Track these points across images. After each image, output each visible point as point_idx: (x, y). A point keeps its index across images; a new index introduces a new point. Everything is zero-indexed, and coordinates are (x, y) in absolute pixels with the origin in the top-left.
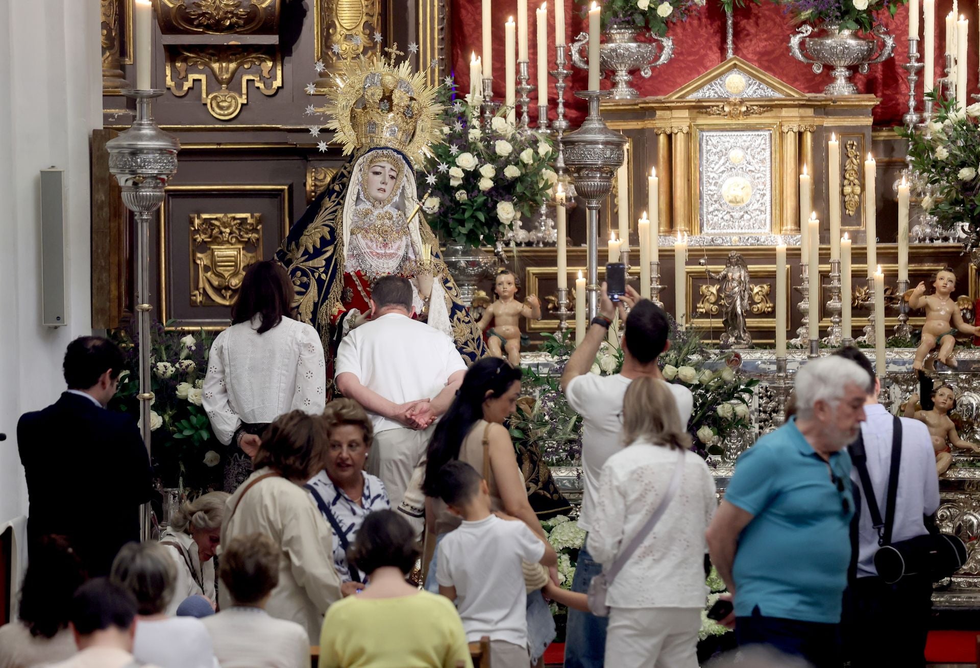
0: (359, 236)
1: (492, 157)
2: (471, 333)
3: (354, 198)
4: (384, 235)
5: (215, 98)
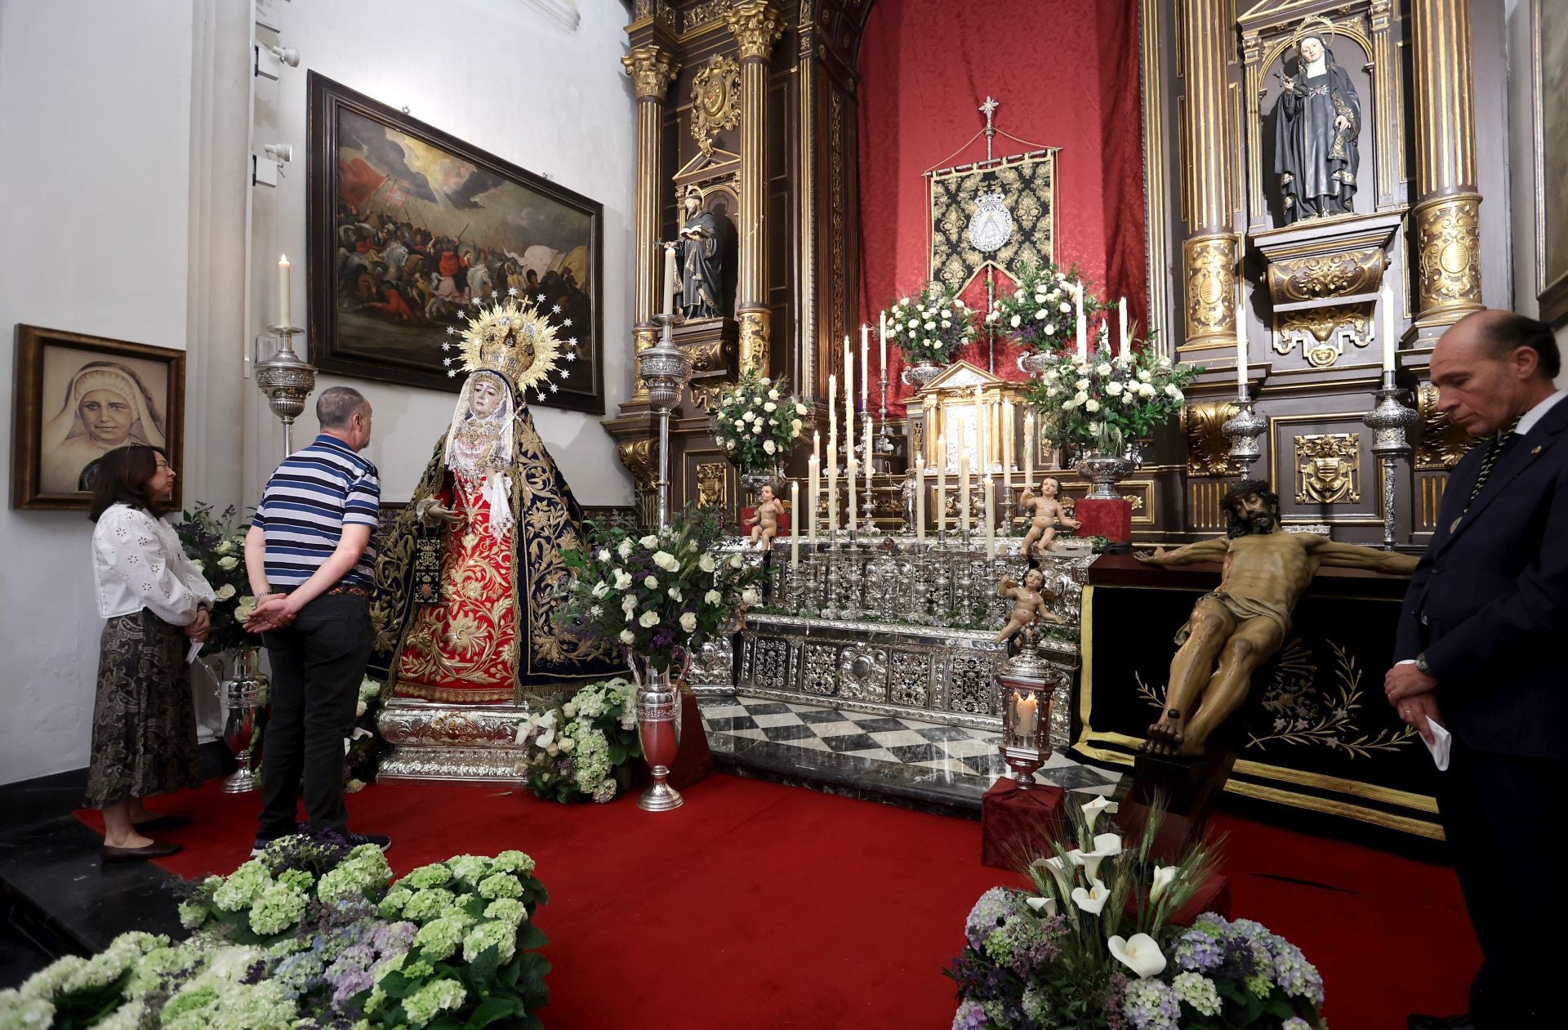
1: (763, 414)
2: (549, 520)
3: (463, 411)
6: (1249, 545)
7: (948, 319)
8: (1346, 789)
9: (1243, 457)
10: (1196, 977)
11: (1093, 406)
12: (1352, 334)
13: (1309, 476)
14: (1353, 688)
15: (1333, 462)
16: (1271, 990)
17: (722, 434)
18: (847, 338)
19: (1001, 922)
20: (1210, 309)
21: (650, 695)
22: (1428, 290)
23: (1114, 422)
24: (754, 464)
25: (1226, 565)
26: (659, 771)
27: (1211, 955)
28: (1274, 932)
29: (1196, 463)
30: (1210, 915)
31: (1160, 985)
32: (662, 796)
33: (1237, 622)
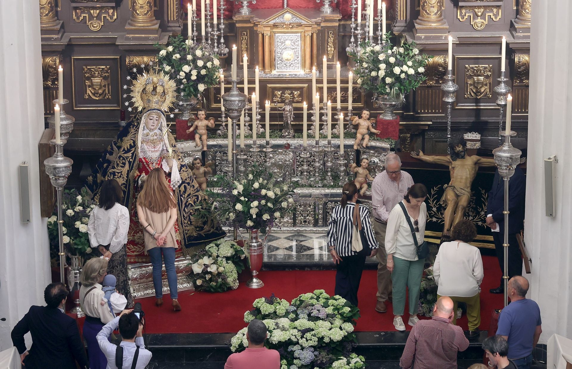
0: (145, 144)
1: (196, 67)
2: (188, 175)
3: (142, 129)
4: (154, 143)
5: (92, 23)
6: (458, 165)
9: (450, 102)
11: (389, 80)
12: (491, 14)
13: (471, 85)
15: (481, 78)
20: (431, 7)
21: (253, 244)
22: (522, 8)
26: (255, 273)
32: (256, 282)
33: (458, 198)
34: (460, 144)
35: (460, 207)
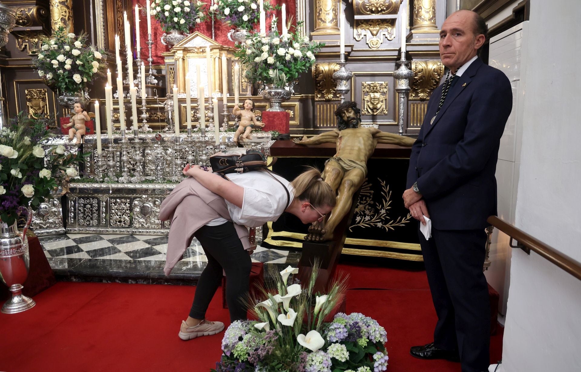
6: (348, 133)
7: (188, 7)
8: (384, 245)
9: (342, 90)
10: (338, 345)
11: (271, 60)
12: (386, 33)
13: (368, 101)
14: (388, 199)
15: (377, 95)
16: (367, 342)
17: (42, 69)
18: (125, 13)
19: (241, 339)
20: (327, 14)
21: (3, 240)
22: (417, 16)
23: (281, 70)
24: (67, 89)
25: (338, 144)
26: (15, 288)
27: (342, 333)
28: (366, 316)
29: (319, 93)
30: (340, 314)
31: (322, 353)
32: (18, 303)
33: (345, 171)
34: (350, 109)
35: (347, 182)
